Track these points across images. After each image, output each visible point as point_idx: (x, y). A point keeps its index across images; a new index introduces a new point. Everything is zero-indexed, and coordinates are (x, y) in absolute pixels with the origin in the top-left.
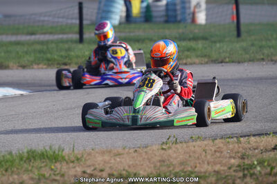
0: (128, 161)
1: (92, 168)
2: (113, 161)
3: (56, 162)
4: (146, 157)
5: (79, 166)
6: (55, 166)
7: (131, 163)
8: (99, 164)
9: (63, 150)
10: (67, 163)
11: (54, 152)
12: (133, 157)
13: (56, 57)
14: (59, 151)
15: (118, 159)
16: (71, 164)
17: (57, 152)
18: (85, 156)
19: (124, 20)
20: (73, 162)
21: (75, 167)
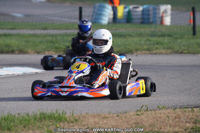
0: (112, 122)
1: (86, 127)
2: (101, 122)
3: (60, 122)
4: (125, 120)
5: (77, 126)
6: (59, 125)
7: (114, 124)
8: (91, 124)
9: (65, 114)
10: (68, 122)
11: (59, 115)
12: (116, 120)
13: (62, 46)
14: (63, 114)
15: (105, 121)
16: (71, 124)
17: (61, 115)
18: (81, 118)
19: (111, 21)
20: (72, 122)
21: (74, 126)
